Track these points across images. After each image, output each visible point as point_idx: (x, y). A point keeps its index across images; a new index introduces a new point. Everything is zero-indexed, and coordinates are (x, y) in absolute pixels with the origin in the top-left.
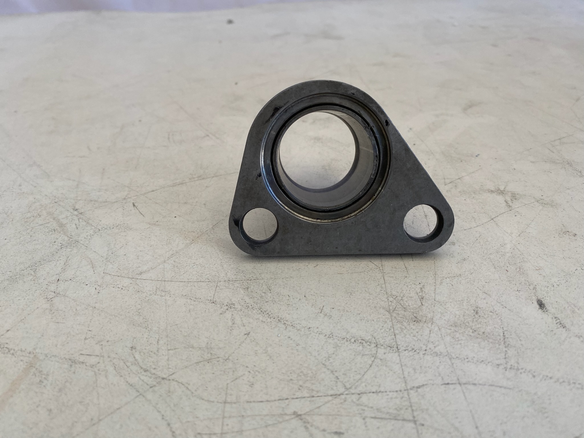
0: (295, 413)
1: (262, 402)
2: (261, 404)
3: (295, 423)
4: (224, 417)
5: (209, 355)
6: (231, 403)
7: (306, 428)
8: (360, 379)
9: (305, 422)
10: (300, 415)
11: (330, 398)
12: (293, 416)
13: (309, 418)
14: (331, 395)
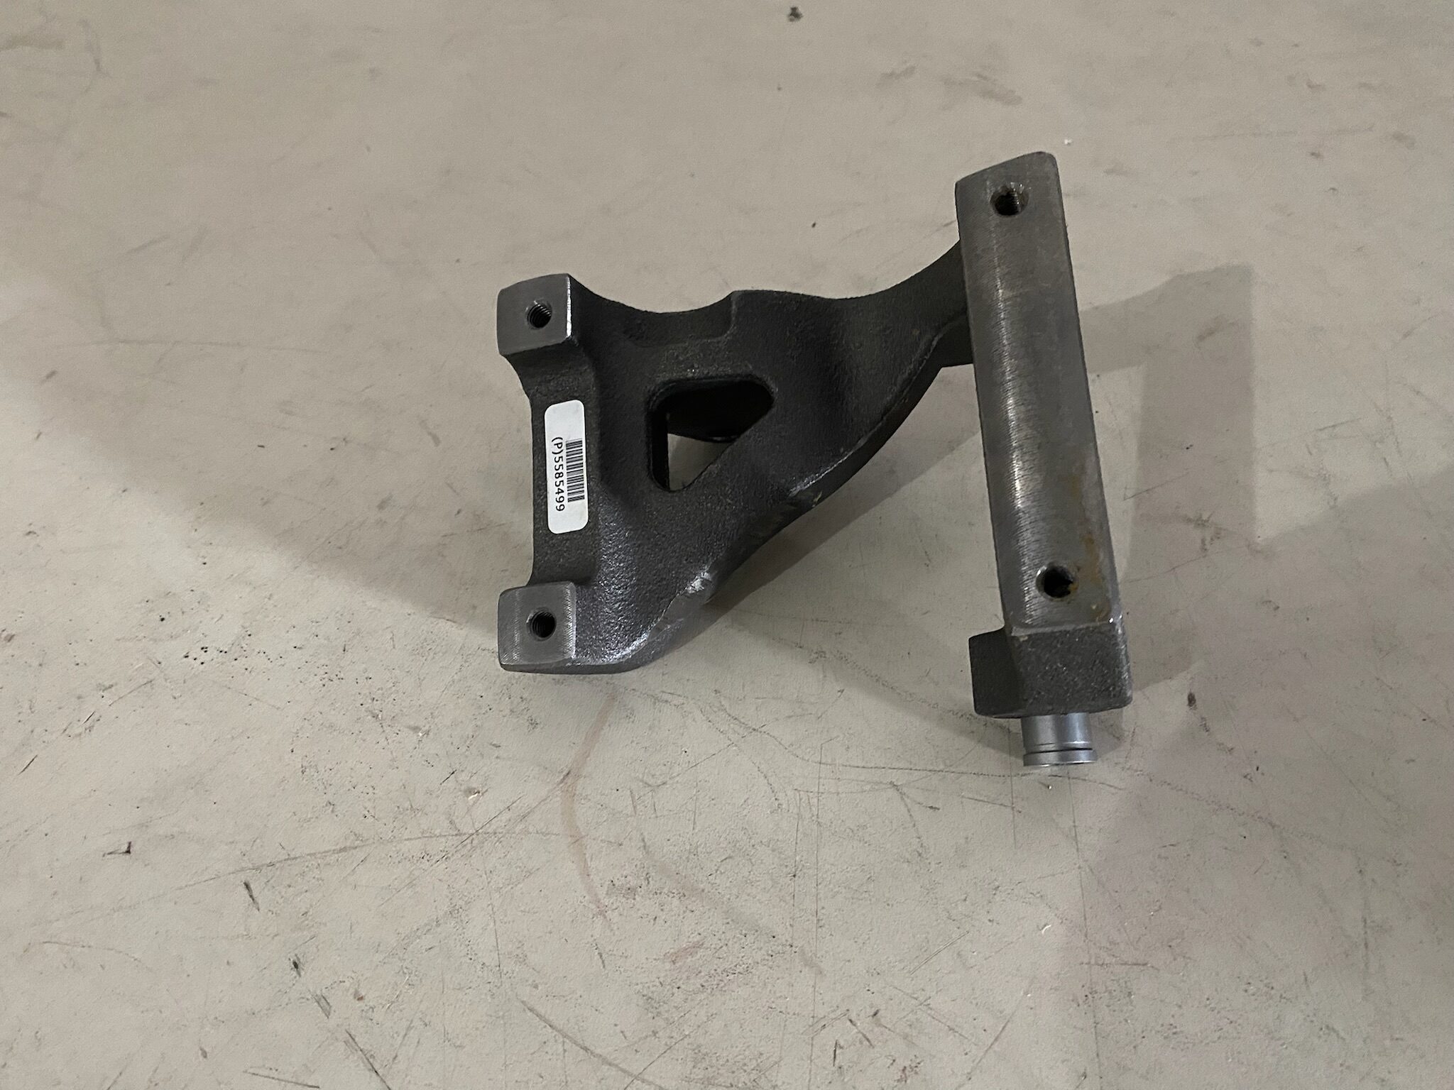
0: (891, 783)
1: (858, 767)
2: (857, 769)
3: (891, 792)
4: (819, 778)
5: (800, 710)
6: (826, 764)
7: (902, 799)
8: (962, 758)
9: (901, 793)
10: (897, 786)
11: (929, 773)
12: (889, 786)
13: (905, 790)
14: (930, 771)
